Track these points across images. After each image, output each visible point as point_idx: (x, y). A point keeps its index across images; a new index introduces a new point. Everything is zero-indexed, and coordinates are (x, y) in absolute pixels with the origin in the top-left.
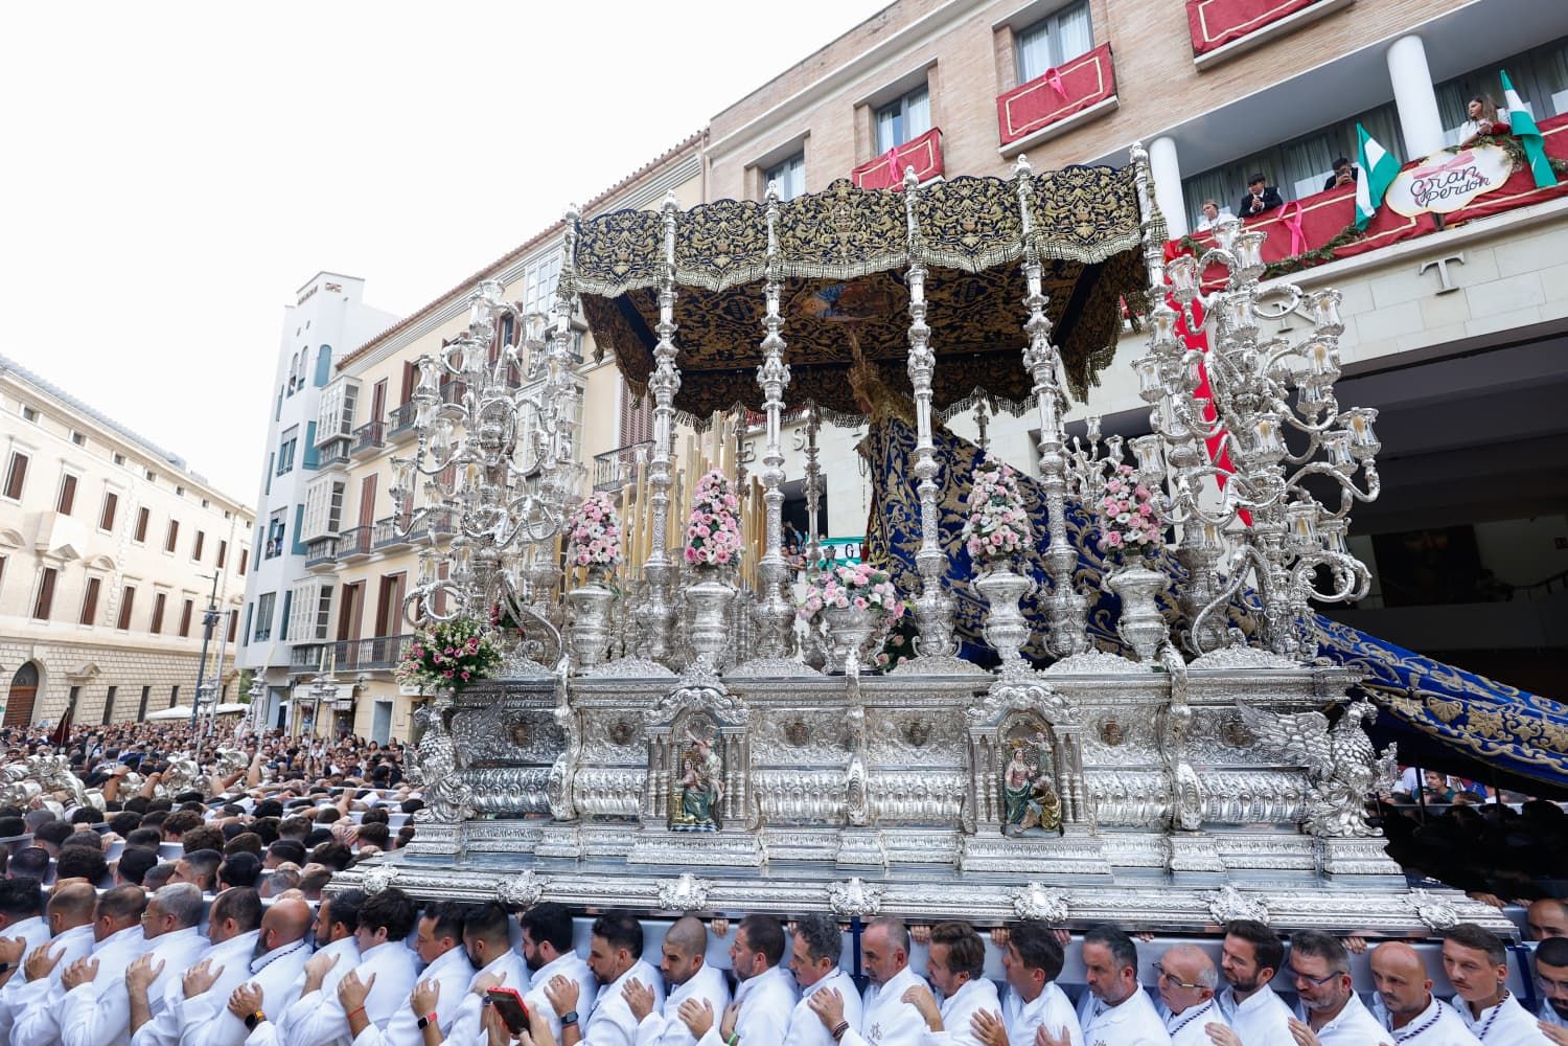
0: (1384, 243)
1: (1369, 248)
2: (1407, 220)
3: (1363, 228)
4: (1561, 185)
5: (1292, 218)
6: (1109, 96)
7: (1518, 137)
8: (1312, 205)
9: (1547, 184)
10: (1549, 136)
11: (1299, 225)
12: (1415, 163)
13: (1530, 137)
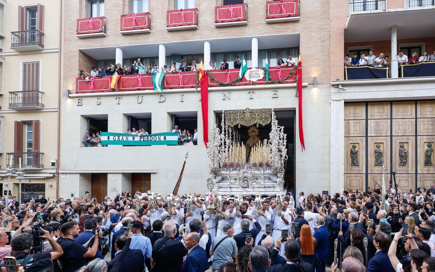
0: (243, 85)
1: (240, 85)
2: (247, 81)
3: (239, 80)
4: (270, 81)
5: (228, 73)
6: (195, 24)
7: (266, 69)
8: (232, 71)
9: (267, 81)
10: (270, 71)
11: (229, 75)
12: (250, 68)
13: (267, 70)
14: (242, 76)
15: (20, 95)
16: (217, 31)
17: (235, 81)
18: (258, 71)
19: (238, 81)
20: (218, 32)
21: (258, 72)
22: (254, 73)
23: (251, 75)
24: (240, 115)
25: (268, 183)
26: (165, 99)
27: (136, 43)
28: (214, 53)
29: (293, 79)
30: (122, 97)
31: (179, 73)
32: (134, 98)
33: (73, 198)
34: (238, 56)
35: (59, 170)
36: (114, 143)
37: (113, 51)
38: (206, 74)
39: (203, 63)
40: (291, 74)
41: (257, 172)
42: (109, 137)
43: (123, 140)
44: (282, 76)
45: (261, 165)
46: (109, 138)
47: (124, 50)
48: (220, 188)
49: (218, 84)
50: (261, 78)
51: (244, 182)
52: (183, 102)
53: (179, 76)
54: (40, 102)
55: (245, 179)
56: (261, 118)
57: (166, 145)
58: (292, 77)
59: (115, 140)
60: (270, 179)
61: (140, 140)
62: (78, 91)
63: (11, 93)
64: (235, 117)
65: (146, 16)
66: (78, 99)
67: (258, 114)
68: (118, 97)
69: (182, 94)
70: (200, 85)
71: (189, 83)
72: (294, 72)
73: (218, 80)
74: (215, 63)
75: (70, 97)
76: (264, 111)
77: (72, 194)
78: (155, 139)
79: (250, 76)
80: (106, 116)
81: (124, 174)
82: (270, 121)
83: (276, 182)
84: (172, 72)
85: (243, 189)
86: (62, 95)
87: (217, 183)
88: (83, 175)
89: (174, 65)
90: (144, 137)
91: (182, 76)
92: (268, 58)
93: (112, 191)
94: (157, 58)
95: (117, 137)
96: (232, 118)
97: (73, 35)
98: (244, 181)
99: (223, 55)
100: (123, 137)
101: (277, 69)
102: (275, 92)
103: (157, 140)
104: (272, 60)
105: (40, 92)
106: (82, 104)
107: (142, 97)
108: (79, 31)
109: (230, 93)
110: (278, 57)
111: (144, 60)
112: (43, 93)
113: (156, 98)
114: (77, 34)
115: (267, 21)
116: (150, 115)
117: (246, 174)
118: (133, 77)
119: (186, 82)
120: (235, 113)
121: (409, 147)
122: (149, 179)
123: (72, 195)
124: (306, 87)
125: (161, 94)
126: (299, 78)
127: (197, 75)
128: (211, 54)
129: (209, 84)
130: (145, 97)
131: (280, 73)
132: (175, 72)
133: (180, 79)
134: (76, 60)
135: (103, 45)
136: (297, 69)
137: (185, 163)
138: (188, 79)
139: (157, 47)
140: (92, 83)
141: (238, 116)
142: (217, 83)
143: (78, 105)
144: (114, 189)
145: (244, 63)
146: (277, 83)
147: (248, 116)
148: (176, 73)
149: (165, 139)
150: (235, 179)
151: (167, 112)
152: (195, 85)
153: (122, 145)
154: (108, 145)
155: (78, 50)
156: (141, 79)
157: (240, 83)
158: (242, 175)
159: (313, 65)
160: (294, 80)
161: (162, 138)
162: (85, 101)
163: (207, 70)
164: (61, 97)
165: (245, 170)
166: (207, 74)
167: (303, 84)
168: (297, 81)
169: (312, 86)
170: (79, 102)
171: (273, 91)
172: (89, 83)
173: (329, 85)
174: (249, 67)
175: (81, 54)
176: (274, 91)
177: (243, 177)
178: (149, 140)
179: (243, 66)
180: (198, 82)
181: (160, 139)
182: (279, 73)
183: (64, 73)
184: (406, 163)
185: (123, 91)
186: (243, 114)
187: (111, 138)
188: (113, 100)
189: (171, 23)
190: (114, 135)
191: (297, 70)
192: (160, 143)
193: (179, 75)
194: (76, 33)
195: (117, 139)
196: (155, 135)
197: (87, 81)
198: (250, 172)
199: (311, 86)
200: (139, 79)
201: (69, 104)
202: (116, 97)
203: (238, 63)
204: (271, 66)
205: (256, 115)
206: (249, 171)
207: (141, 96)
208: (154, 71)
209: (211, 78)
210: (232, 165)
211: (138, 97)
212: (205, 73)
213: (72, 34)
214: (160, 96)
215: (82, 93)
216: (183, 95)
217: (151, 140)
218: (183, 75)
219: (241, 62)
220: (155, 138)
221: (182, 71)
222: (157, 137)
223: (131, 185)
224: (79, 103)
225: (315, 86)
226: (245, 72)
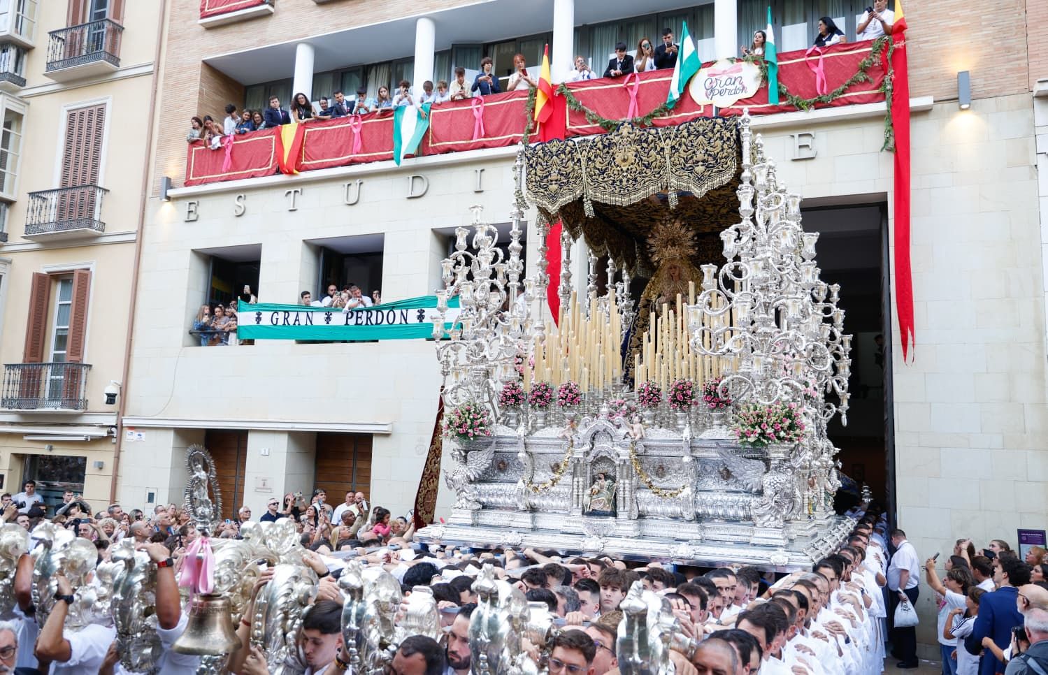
2: (699, 107)
3: (671, 107)
4: (783, 103)
5: (632, 87)
7: (767, 62)
8: (646, 79)
9: (774, 100)
10: (781, 66)
11: (635, 94)
12: (710, 64)
13: (773, 64)
14: (682, 91)
15: (54, 199)
17: (656, 112)
18: (740, 70)
19: (665, 110)
21: (736, 75)
22: (724, 78)
23: (714, 85)
24: (589, 159)
25: (717, 496)
26: (428, 186)
27: (351, 23)
28: (585, 26)
29: (874, 86)
30: (303, 187)
31: (474, 102)
32: (338, 190)
33: (152, 506)
34: (666, 27)
35: (123, 415)
36: (274, 332)
37: (287, 55)
38: (557, 97)
39: (550, 62)
40: (865, 70)
41: (659, 435)
42: (259, 314)
43: (297, 323)
44: (827, 79)
45: (682, 397)
46: (258, 319)
47: (319, 49)
48: (485, 507)
49: (598, 125)
50: (751, 91)
51: (596, 487)
52: (481, 191)
53: (472, 110)
54: (96, 217)
55: (602, 467)
56: (686, 161)
58: (867, 80)
59: (275, 323)
60: (727, 475)
61: (347, 324)
62: (191, 178)
63: (32, 194)
64: (569, 170)
66: (187, 202)
67: (673, 147)
68: (293, 191)
69: (479, 168)
70: (537, 133)
71: (504, 130)
72: (877, 61)
73: (598, 113)
74: (590, 59)
75: (169, 198)
76: (701, 129)
77: (150, 494)
78: (391, 320)
79: (711, 91)
80: (258, 249)
81: (295, 436)
82: (733, 171)
83: (760, 493)
84: (453, 100)
85: (586, 519)
86: (149, 194)
87: (471, 482)
88: (185, 435)
89: (459, 77)
90: (360, 314)
91: (481, 110)
92: (774, 22)
93: (257, 490)
94: (410, 60)
95: (281, 315)
96: (554, 176)
97: (193, 22)
98: (594, 481)
99: (617, 28)
100: (297, 315)
101: (809, 55)
102: (805, 141)
103: (397, 322)
104: (787, 30)
105: (100, 188)
106: (198, 216)
107: (361, 184)
108: (206, 10)
110: (809, 18)
111: (373, 72)
112: (106, 191)
113: (402, 186)
114: (203, 17)
116: (379, 240)
117: (603, 445)
118: (339, 124)
119: (492, 127)
120: (568, 149)
122: (368, 456)
123: (151, 497)
124: (924, 112)
125: (416, 173)
126: (894, 83)
127: (529, 101)
128: (576, 30)
129: (569, 127)
130: (369, 184)
131: (819, 70)
132: (460, 98)
133: (475, 118)
134: (192, 90)
135: (263, 41)
136: (887, 49)
138: (500, 116)
139: (409, 29)
140: (228, 152)
141: (583, 162)
142: (595, 122)
143: (186, 221)
144: (264, 485)
145: (688, 45)
146: (809, 105)
147: (625, 160)
148: (466, 100)
149: (421, 317)
150: (556, 468)
151: (432, 229)
152: (522, 135)
153: (293, 341)
154: (256, 341)
155: (200, 63)
156: (359, 130)
157: (674, 116)
158: (587, 448)
159: (954, 29)
160: (876, 91)
161: (412, 316)
162: (205, 206)
163: (564, 84)
164: (147, 199)
165: (602, 422)
166: (561, 95)
167: (914, 103)
168: (888, 95)
169: (954, 105)
170: (189, 212)
171: (796, 135)
172: (221, 152)
173: (1028, 97)
174: (704, 59)
175: (207, 73)
176: (800, 136)
177: (590, 458)
178: (374, 322)
179: (685, 57)
180: (531, 126)
181: (406, 320)
182: (815, 70)
183: (162, 131)
185: (307, 169)
186: (606, 150)
187: (266, 318)
188: (278, 200)
190: (275, 309)
191: (889, 54)
192: (404, 332)
193: (474, 106)
194: (199, 14)
195: (281, 322)
196: (392, 307)
197: (216, 147)
198: (622, 431)
199: (947, 105)
200: (355, 131)
201: (166, 215)
202: (287, 191)
203: (667, 50)
204: (787, 47)
205: (662, 149)
206: (619, 427)
207: (358, 181)
208: (400, 100)
209: (573, 107)
210: (542, 397)
211: (349, 185)
212: (557, 93)
213: (190, 19)
214: (413, 177)
215: (200, 184)
216: (482, 171)
217: (379, 321)
218: (485, 107)
219: (678, 47)
220: (391, 314)
221: (482, 94)
222: (398, 312)
223: (313, 471)
224: (191, 214)
225: (964, 107)
226: (692, 77)
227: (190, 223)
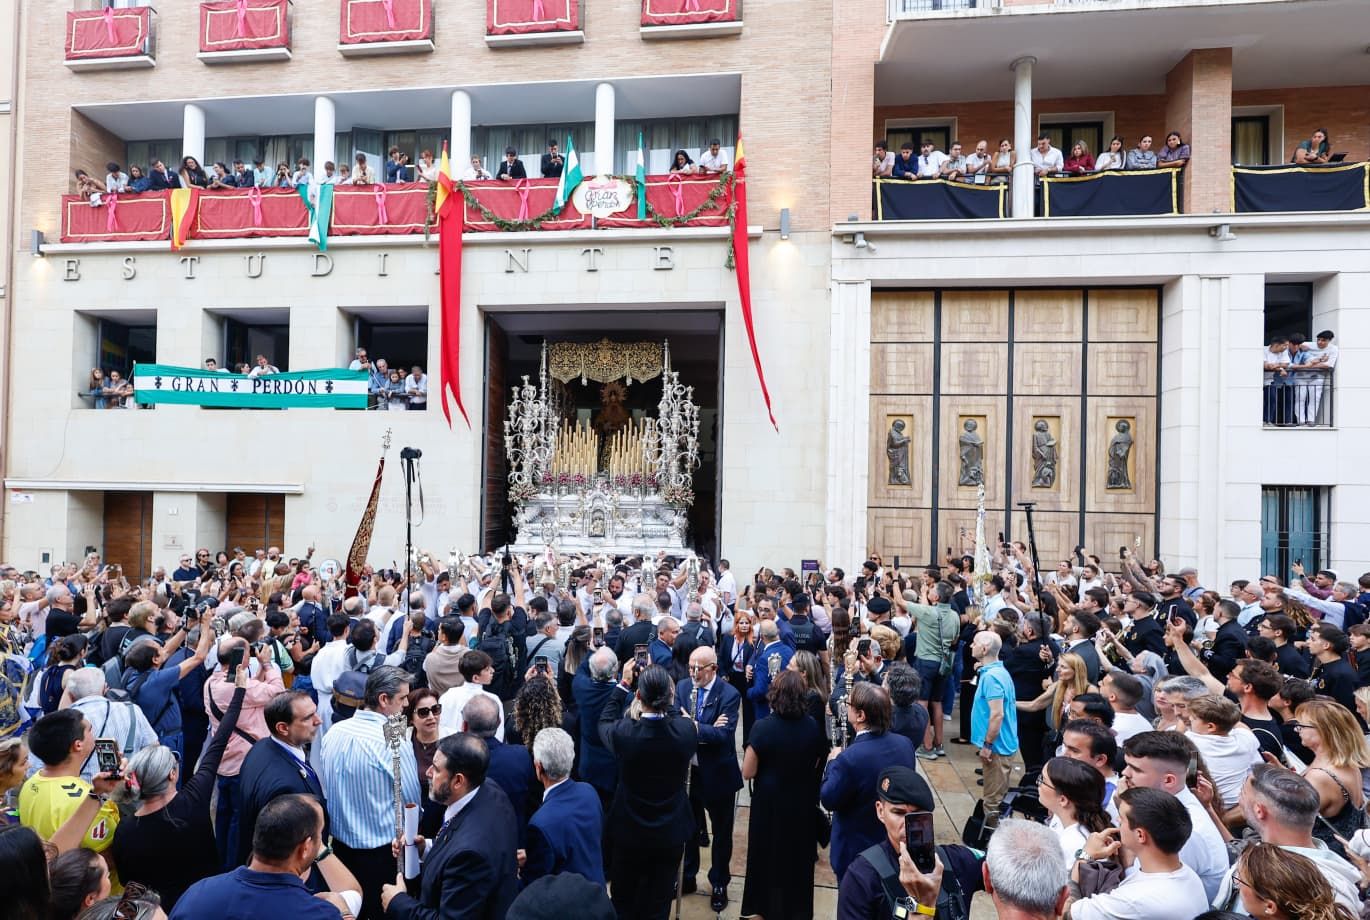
0: (567, 228)
1: (558, 229)
2: (580, 216)
3: (557, 213)
4: (649, 220)
5: (523, 191)
6: (426, 38)
7: (637, 182)
8: (536, 185)
9: (642, 217)
10: (649, 187)
11: (526, 198)
12: (590, 178)
13: (641, 184)
14: (566, 199)
16: (493, 60)
17: (544, 216)
18: (615, 187)
19: (551, 215)
20: (494, 63)
21: (612, 191)
22: (602, 192)
23: (593, 197)
26: (333, 265)
27: (244, 91)
28: (480, 126)
29: (720, 212)
30: (201, 255)
31: (376, 188)
32: (238, 263)
33: (48, 566)
34: (553, 138)
35: (5, 477)
36: (175, 397)
37: (176, 113)
38: (456, 193)
39: (449, 157)
40: (713, 198)
42: (159, 379)
43: (201, 389)
44: (685, 203)
46: (158, 384)
47: (209, 111)
49: (492, 223)
50: (623, 207)
52: (385, 275)
53: (374, 197)
57: (333, 408)
58: (715, 207)
59: (176, 387)
61: (255, 392)
62: (69, 235)
65: (278, 7)
66: (66, 260)
68: (189, 258)
69: (383, 252)
70: (437, 225)
71: (406, 218)
72: (723, 191)
73: (492, 212)
74: (485, 159)
75: (42, 254)
77: (44, 554)
78: (299, 390)
79: (590, 202)
80: (153, 314)
81: (205, 497)
84: (355, 184)
86: (17, 247)
88: (81, 497)
89: (361, 164)
90: (267, 383)
91: (384, 197)
92: (644, 146)
93: (167, 547)
94: (310, 137)
95: (183, 381)
97: (56, 62)
99: (509, 135)
100: (201, 382)
101: (671, 181)
102: (666, 254)
103: (306, 391)
104: (655, 153)
106: (79, 276)
107: (263, 257)
108: (72, 50)
109: (529, 251)
110: (672, 146)
111: (271, 144)
113: (306, 262)
114: (68, 59)
115: (642, 33)
116: (285, 313)
118: (236, 195)
119: (395, 214)
121: (1063, 431)
122: (281, 513)
123: (46, 558)
124: (756, 238)
125: (319, 249)
126: (737, 213)
127: (429, 194)
128: (473, 129)
129: (466, 222)
130: (271, 259)
131: (678, 194)
132: (362, 183)
133: (377, 204)
134: (62, 138)
135: (145, 95)
136: (731, 183)
137: (382, 462)
138: (402, 204)
139: (309, 104)
140: (111, 211)
142: (490, 220)
143: (66, 280)
144: (174, 542)
145: (572, 160)
146: (670, 223)
148: (367, 186)
149: (329, 388)
151: (339, 308)
152: (423, 225)
153: (198, 407)
154: (156, 405)
155: (70, 110)
156: (258, 203)
157: (559, 221)
159: (781, 173)
160: (721, 217)
161: (321, 387)
162: (87, 266)
163: (461, 181)
164: (15, 254)
165: (598, 492)
166: (459, 191)
167: (751, 230)
168: (732, 222)
169: (777, 235)
170: (69, 270)
171: (659, 248)
172: (101, 211)
173: (827, 235)
174: (585, 173)
175: (80, 123)
176: (662, 249)
178: (282, 391)
179: (569, 170)
180: (432, 217)
181: (314, 390)
182: (676, 194)
183: (27, 179)
184: (1053, 479)
185: (204, 237)
187: (167, 383)
188: (173, 267)
189: (353, 32)
190: (176, 372)
191: (733, 187)
192: (314, 401)
193: (376, 193)
194: (64, 54)
195: (183, 388)
196: (301, 376)
197: (96, 204)
199: (772, 235)
200: (254, 203)
201: (39, 274)
202: (182, 258)
203: (553, 161)
204: (654, 171)
206: (606, 495)
207: (260, 255)
208: (299, 178)
209: (470, 205)
210: (564, 480)
211: (251, 258)
212: (456, 190)
213: (53, 58)
214: (318, 256)
215: (81, 241)
216: (386, 255)
217: (288, 390)
218: (388, 195)
219: (563, 159)
220: (300, 384)
221: (384, 182)
222: (306, 383)
223: (225, 529)
224: (71, 273)
225: (784, 237)
226: (574, 189)
227: (70, 283)
